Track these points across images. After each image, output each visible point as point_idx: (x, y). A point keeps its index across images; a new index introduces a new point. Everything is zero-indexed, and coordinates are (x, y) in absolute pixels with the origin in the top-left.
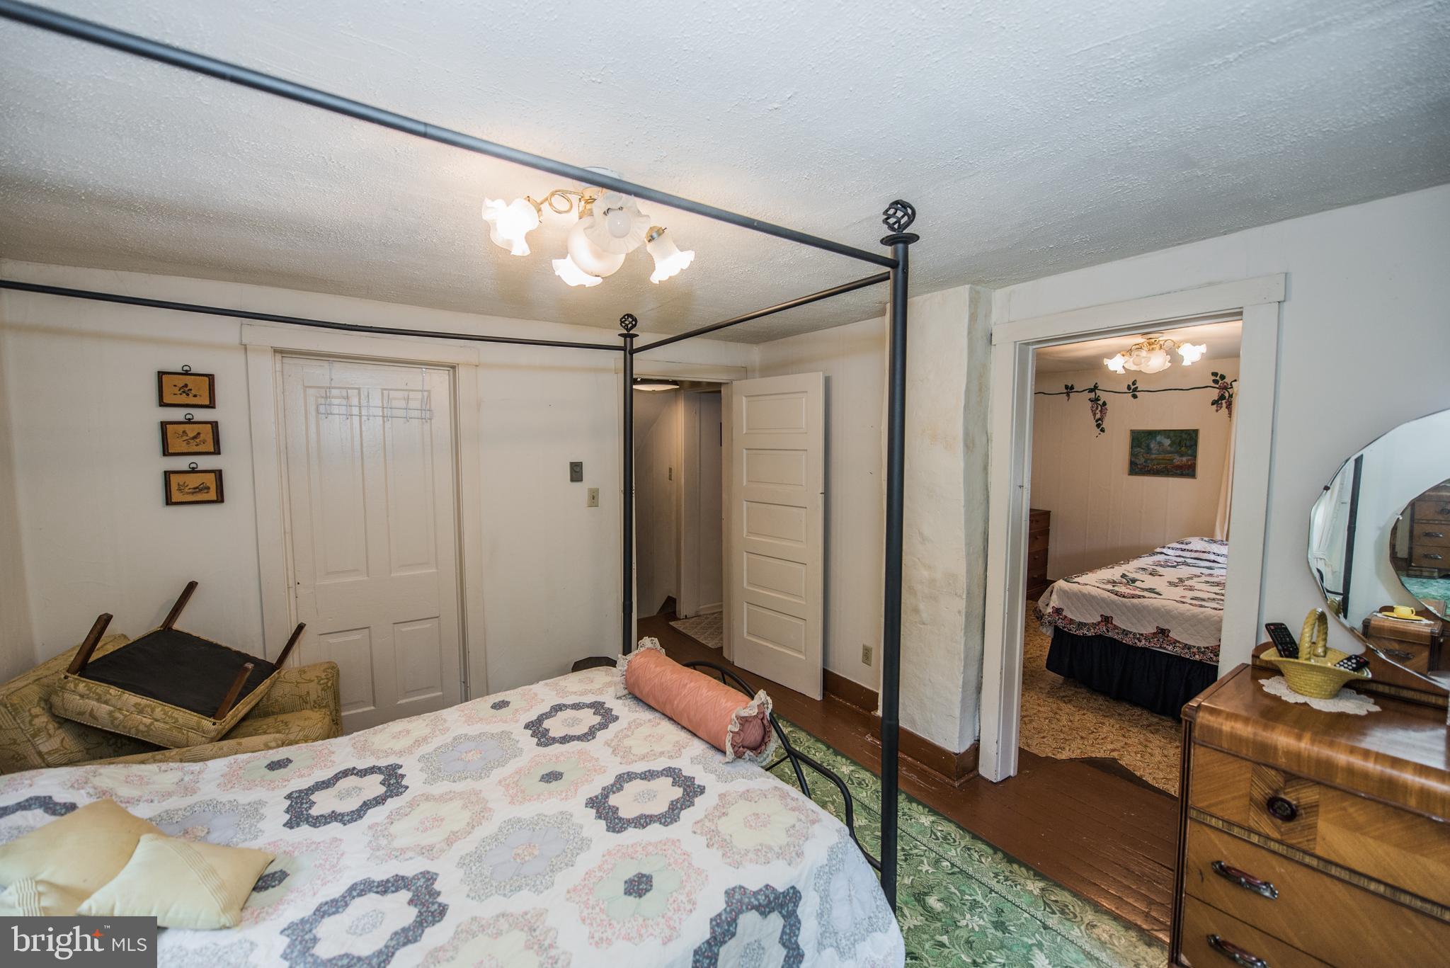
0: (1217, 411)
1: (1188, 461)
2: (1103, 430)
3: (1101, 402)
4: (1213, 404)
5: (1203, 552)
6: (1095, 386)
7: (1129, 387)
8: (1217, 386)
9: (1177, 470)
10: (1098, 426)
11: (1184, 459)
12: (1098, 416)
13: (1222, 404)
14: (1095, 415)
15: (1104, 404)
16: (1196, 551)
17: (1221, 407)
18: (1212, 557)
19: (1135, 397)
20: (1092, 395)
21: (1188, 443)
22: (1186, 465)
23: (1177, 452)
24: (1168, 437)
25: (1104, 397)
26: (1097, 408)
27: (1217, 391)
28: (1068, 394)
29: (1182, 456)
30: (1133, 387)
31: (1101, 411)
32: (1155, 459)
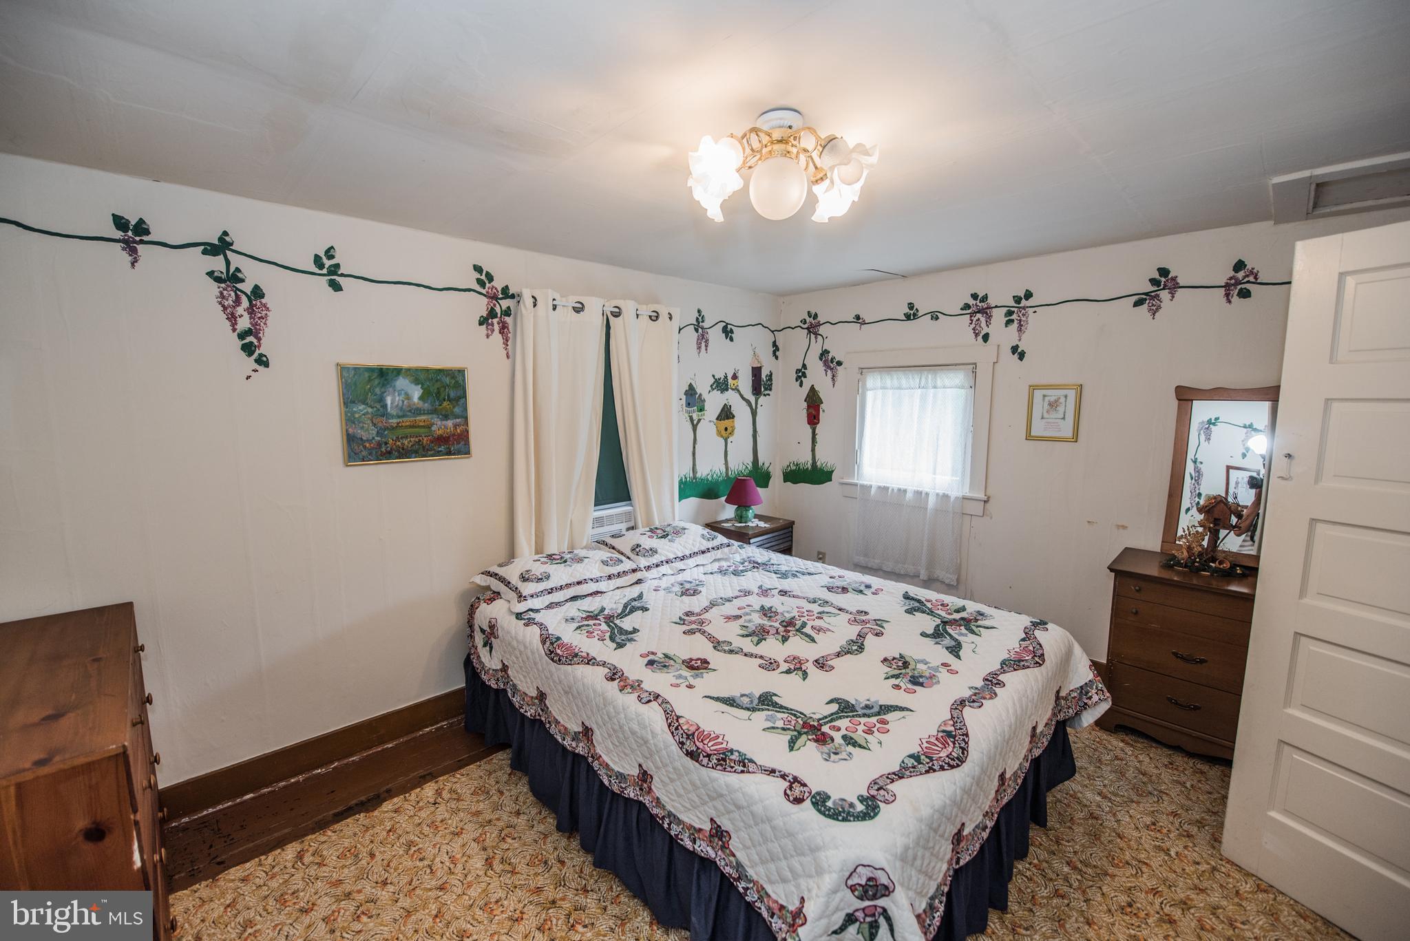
0: (488, 336)
1: (455, 426)
2: (262, 361)
3: (247, 287)
4: (481, 324)
5: (579, 583)
6: (220, 239)
7: (318, 261)
8: (484, 291)
9: (440, 446)
10: (248, 349)
11: (450, 423)
12: (244, 323)
13: (492, 325)
14: (233, 319)
15: (257, 293)
16: (568, 586)
17: (493, 331)
18: (592, 587)
19: (336, 287)
20: (217, 264)
21: (452, 395)
22: (454, 435)
23: (434, 411)
24: (417, 381)
25: (253, 275)
26: (238, 301)
27: (485, 300)
28: (130, 247)
29: (446, 417)
30: (328, 263)
31: (251, 310)
32: (398, 426)
